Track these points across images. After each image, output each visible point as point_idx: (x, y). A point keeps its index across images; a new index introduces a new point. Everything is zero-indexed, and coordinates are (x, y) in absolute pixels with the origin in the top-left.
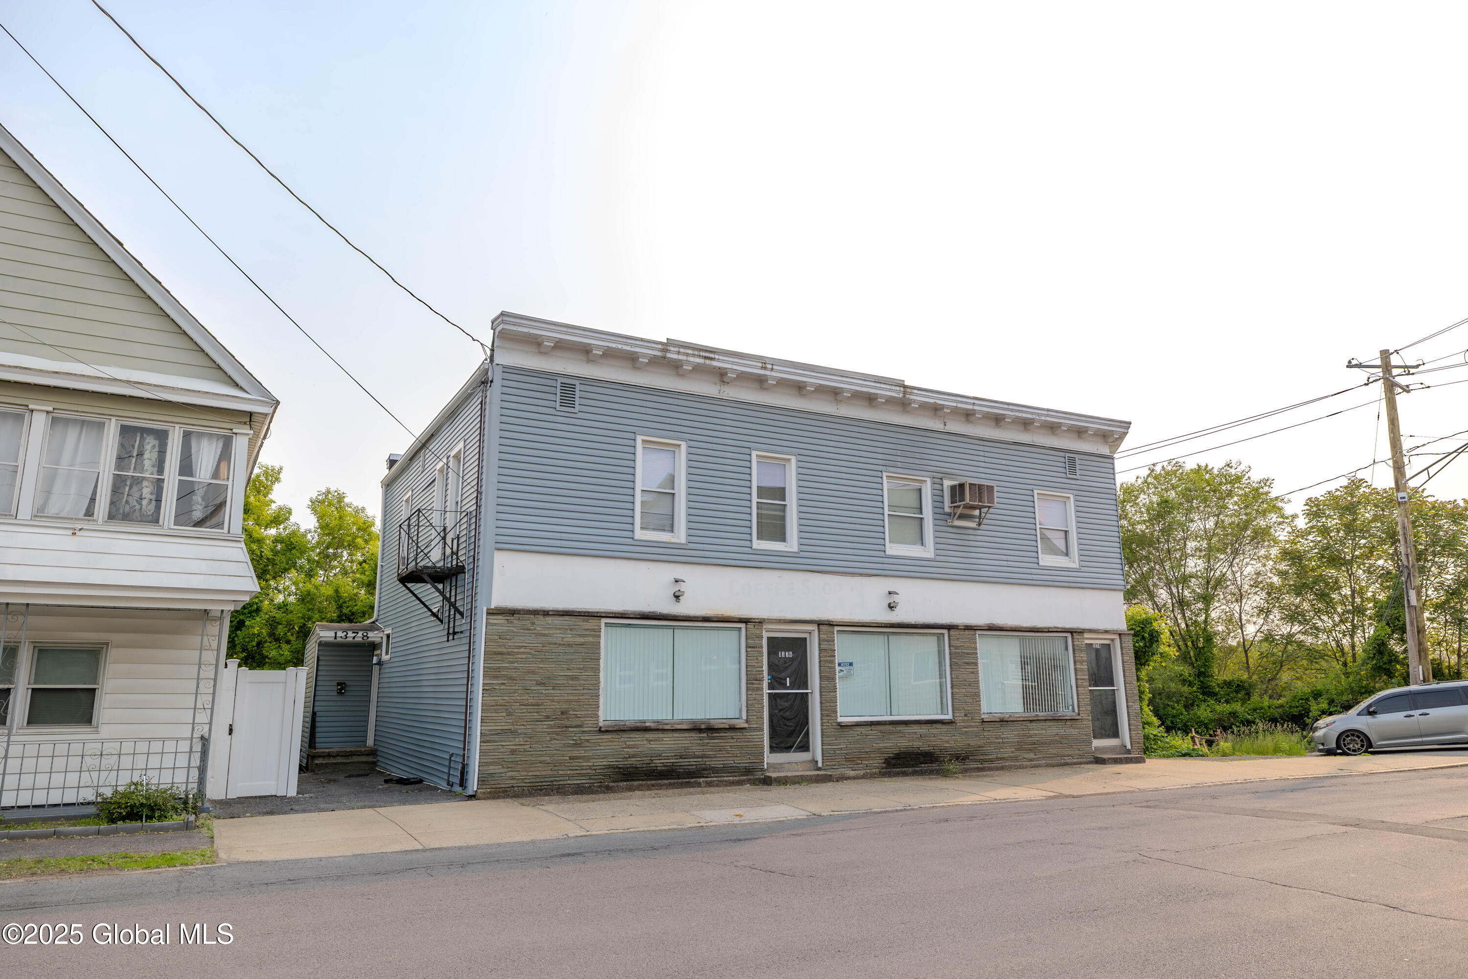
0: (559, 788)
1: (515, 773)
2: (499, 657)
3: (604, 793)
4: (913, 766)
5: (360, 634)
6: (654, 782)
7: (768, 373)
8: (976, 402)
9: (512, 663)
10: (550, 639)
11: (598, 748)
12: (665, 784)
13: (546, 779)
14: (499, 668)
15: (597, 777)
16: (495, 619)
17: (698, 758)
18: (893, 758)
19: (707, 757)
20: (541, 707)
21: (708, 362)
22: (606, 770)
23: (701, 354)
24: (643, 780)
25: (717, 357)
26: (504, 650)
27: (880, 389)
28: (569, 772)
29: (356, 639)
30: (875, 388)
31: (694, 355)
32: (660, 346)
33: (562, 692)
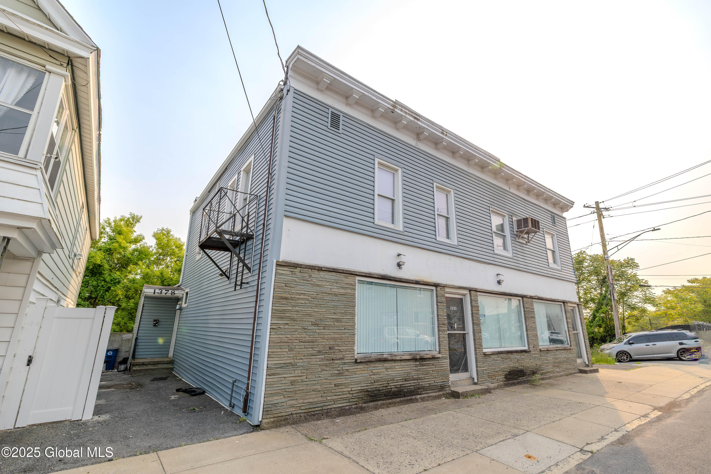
0: (327, 412)
1: (293, 402)
2: (285, 302)
3: (359, 413)
4: (516, 379)
5: (170, 292)
6: (391, 401)
7: (444, 137)
9: (294, 306)
10: (322, 289)
11: (355, 376)
12: (398, 402)
13: (318, 405)
14: (284, 310)
15: (353, 400)
16: (283, 270)
17: (415, 380)
18: (508, 375)
19: (420, 379)
20: (315, 344)
21: (416, 121)
22: (360, 394)
23: (413, 114)
24: (383, 400)
25: (419, 119)
26: (289, 296)
27: (491, 160)
28: (334, 397)
29: (167, 294)
30: (488, 159)
31: (409, 114)
32: (392, 103)
33: (330, 331)
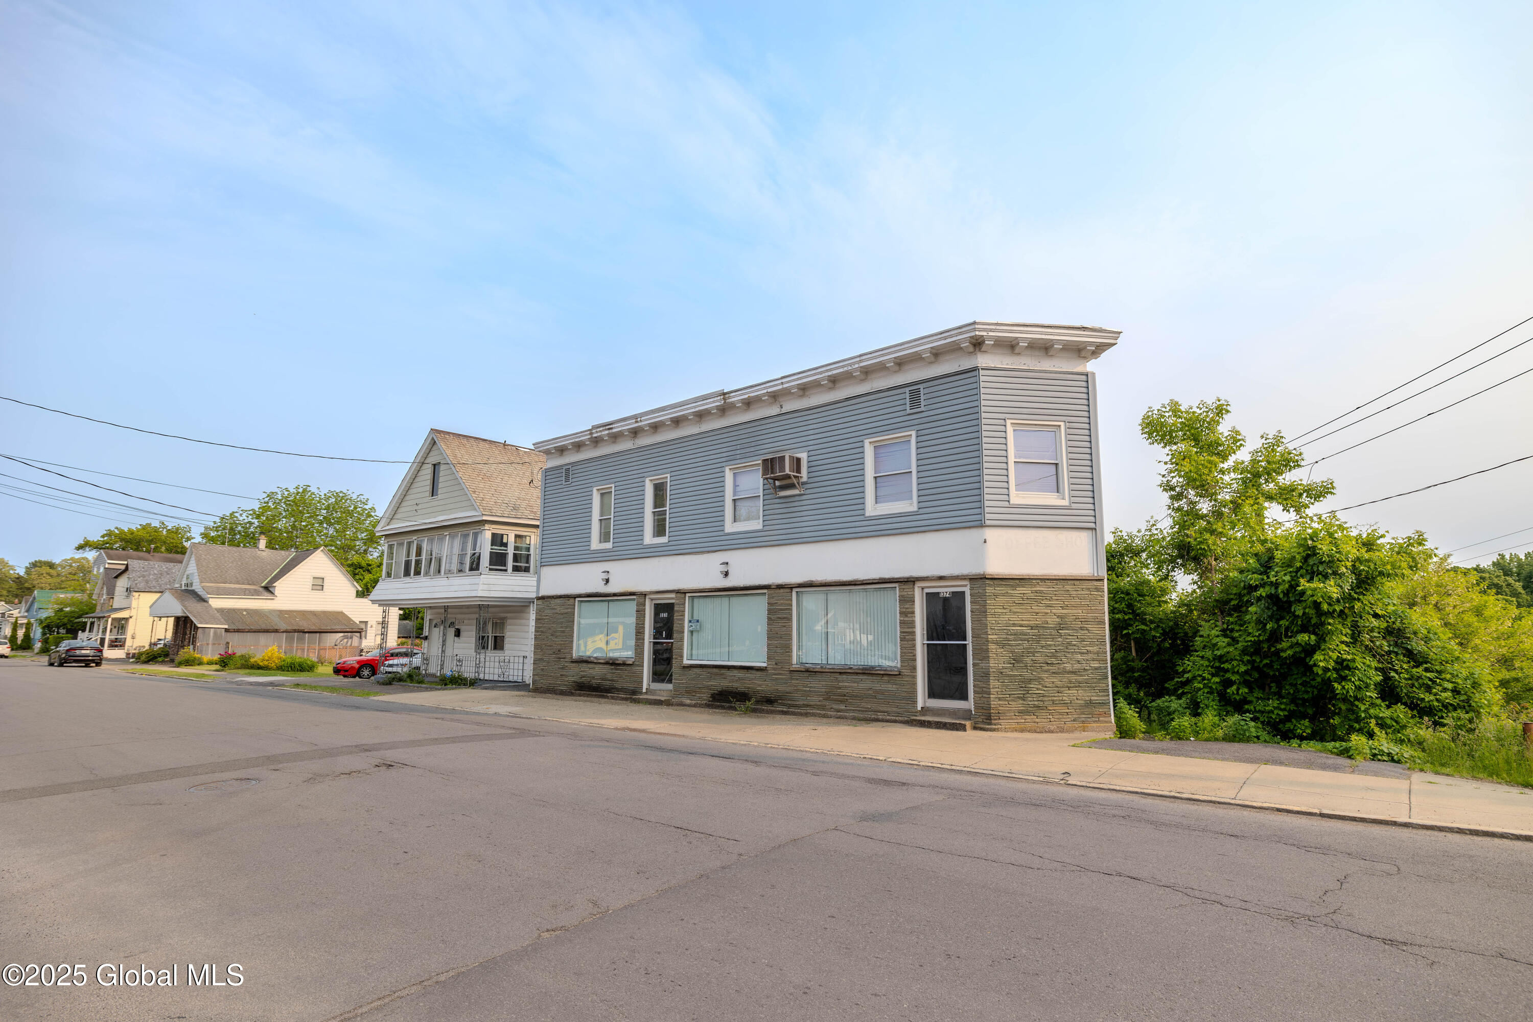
0: (555, 691)
1: (543, 681)
2: (539, 621)
4: (731, 703)
6: (591, 693)
8: (784, 380)
9: (543, 624)
10: (556, 611)
11: (570, 671)
12: (594, 695)
13: (551, 685)
14: (539, 627)
15: (569, 687)
16: (539, 602)
17: (610, 681)
18: (718, 695)
19: (614, 681)
20: (552, 647)
22: (573, 684)
24: (586, 691)
25: (613, 426)
26: (541, 617)
27: (707, 404)
28: (560, 682)
30: (703, 405)
33: (559, 639)
